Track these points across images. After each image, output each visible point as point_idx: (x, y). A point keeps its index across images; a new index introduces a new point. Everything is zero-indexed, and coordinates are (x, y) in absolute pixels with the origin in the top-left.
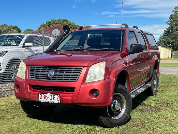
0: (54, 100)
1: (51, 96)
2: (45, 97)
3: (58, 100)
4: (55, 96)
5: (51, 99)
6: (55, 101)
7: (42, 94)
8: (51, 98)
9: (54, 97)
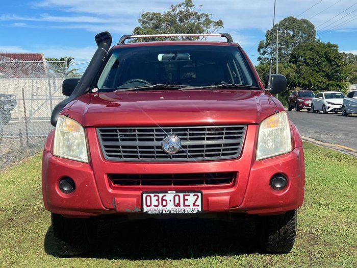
0: (184, 205)
1: (177, 198)
2: (160, 200)
3: (198, 206)
4: (189, 195)
5: (179, 205)
6: (188, 208)
7: (152, 195)
8: (177, 201)
9: (187, 200)
